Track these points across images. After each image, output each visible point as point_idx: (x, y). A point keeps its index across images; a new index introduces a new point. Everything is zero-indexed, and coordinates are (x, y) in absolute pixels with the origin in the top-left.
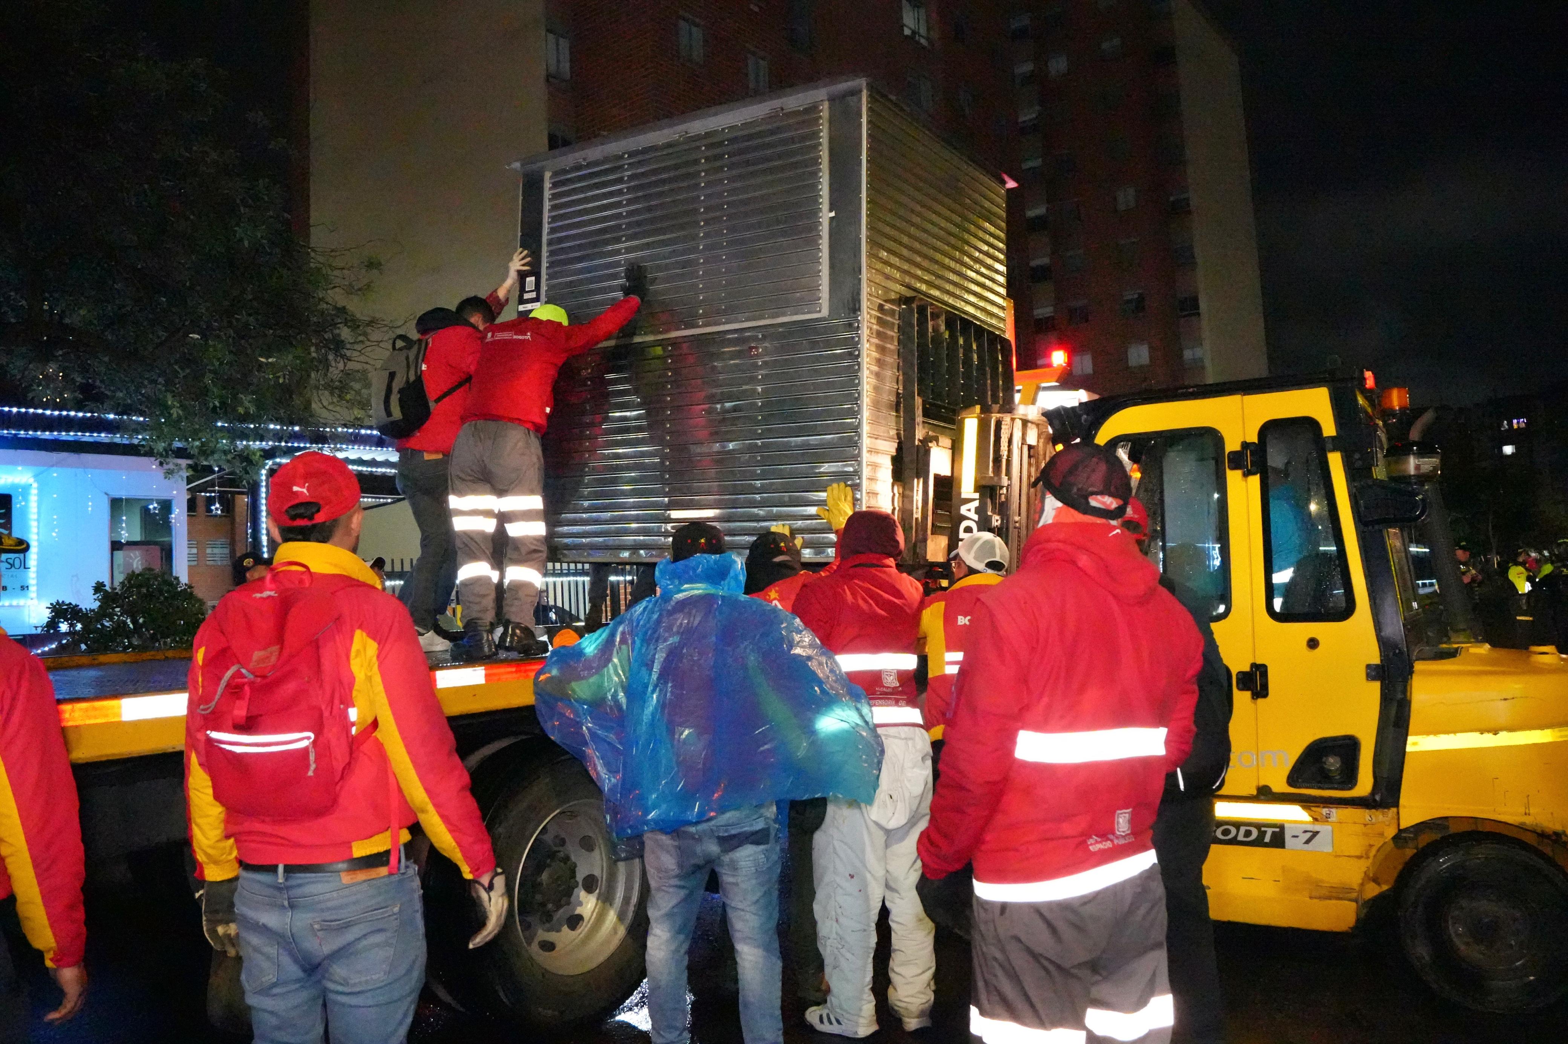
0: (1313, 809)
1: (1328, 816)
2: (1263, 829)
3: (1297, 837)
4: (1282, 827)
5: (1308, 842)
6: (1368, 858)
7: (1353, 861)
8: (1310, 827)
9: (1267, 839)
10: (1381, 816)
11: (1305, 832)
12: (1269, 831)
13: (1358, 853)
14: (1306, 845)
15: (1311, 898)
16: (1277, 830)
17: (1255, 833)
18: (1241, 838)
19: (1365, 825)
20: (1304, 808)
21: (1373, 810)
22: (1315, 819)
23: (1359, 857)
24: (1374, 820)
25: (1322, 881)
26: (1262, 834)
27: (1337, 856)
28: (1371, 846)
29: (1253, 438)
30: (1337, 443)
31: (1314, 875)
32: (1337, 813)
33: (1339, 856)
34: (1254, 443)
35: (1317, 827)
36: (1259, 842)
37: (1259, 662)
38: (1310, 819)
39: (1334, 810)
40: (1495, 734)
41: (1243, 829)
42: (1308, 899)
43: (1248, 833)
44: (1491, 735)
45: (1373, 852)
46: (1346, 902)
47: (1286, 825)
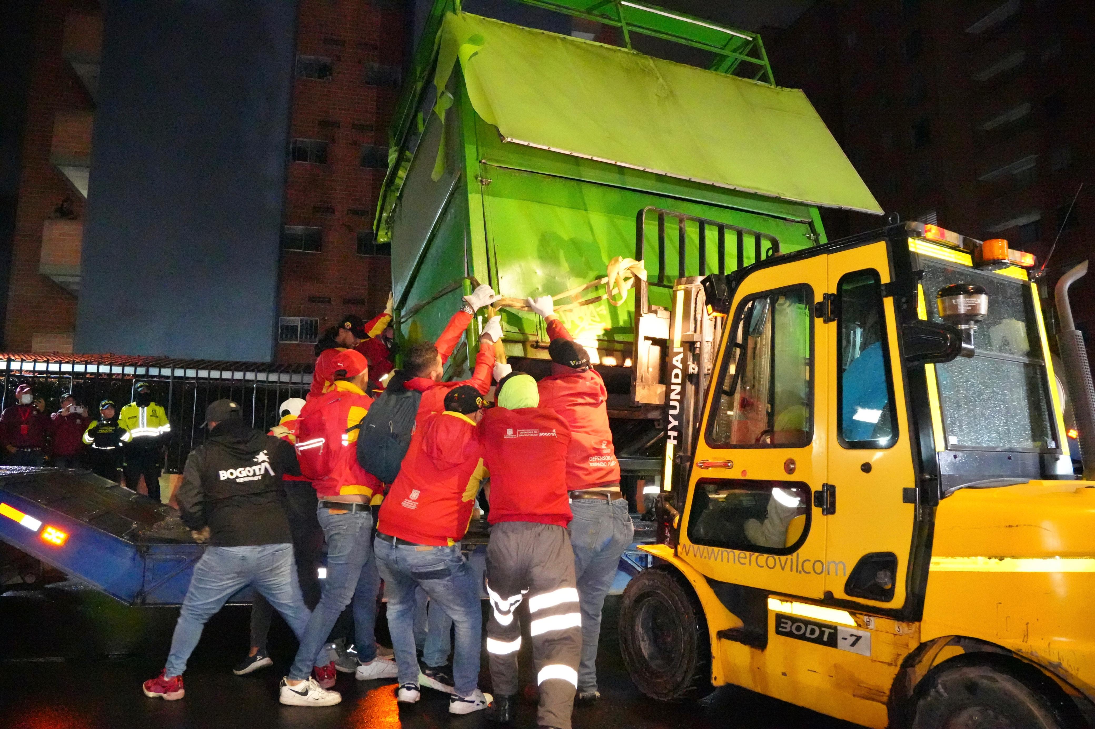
0: (858, 616)
1: (868, 624)
2: (823, 629)
3: (845, 639)
4: (835, 628)
5: (853, 644)
6: (896, 666)
7: (886, 667)
8: (855, 632)
9: (825, 638)
10: (907, 629)
11: (852, 635)
12: (827, 631)
13: (888, 660)
14: (852, 647)
15: (854, 696)
16: (832, 631)
17: (817, 633)
18: (808, 635)
19: (895, 635)
20: (852, 614)
21: (901, 622)
22: (859, 625)
23: (890, 664)
24: (901, 632)
25: (862, 682)
26: (822, 633)
27: (873, 661)
28: (899, 655)
29: (833, 290)
30: (891, 289)
31: (856, 675)
32: (876, 622)
33: (875, 661)
34: (833, 294)
35: (860, 633)
36: (818, 641)
37: (830, 483)
38: (854, 624)
39: (872, 618)
40: (1001, 560)
41: (810, 627)
42: (852, 697)
43: (813, 632)
44: (996, 561)
45: (900, 662)
46: (880, 704)
47: (839, 628)
